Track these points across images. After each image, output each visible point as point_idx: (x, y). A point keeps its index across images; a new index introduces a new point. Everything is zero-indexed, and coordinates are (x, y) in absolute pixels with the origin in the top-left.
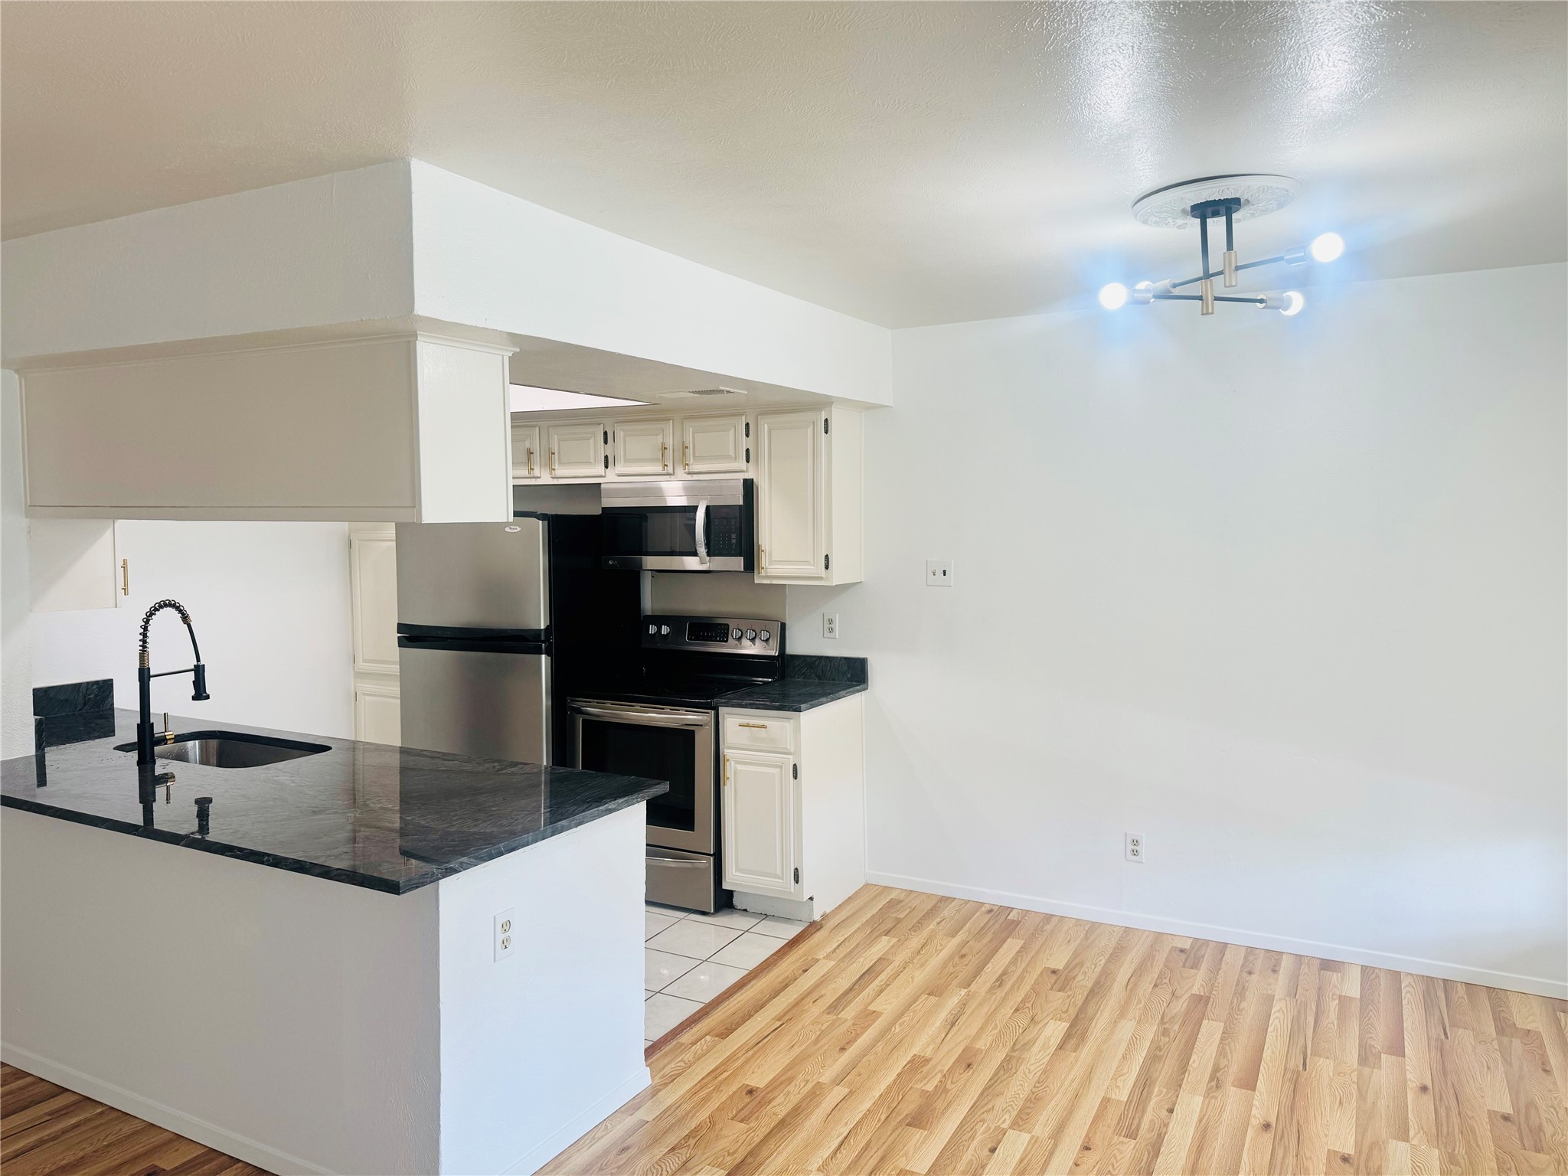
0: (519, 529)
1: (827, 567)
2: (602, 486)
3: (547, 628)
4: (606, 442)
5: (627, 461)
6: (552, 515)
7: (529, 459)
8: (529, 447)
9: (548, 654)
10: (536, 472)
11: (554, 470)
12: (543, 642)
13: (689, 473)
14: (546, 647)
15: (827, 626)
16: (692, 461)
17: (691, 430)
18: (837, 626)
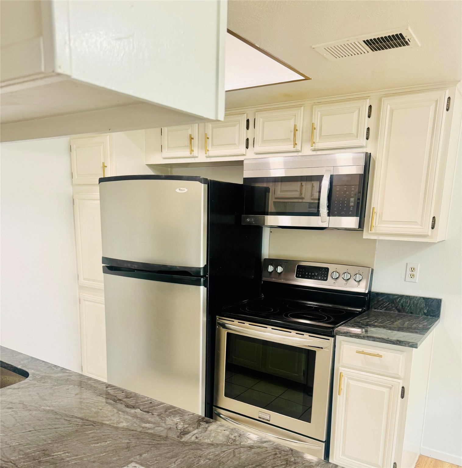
0: (186, 190)
1: (433, 228)
2: (245, 162)
3: (205, 268)
4: (248, 128)
5: (264, 141)
6: (211, 181)
7: (191, 143)
8: (191, 133)
9: (205, 285)
10: (195, 153)
11: (208, 151)
12: (202, 277)
13: (314, 150)
14: (204, 281)
15: (409, 272)
16: (317, 141)
17: (319, 113)
18: (417, 273)
